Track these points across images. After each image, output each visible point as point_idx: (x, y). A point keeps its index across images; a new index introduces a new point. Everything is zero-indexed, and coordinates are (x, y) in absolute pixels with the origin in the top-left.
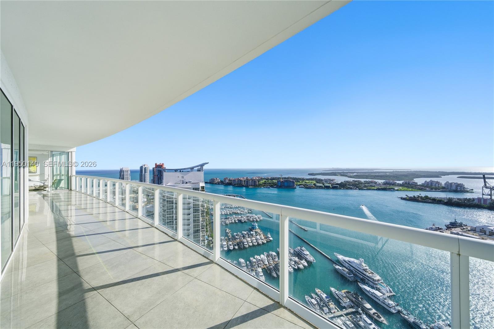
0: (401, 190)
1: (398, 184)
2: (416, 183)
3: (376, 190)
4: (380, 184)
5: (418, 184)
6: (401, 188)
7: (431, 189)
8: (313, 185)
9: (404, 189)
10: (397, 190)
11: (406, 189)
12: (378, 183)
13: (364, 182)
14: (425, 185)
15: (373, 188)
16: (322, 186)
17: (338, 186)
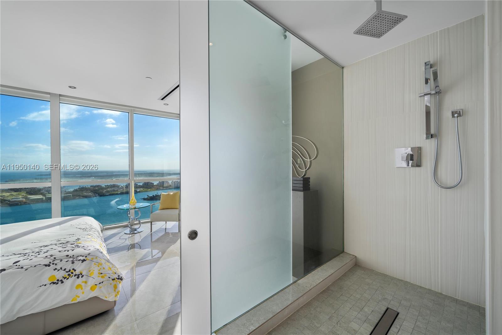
0: (142, 192)
1: (139, 185)
2: (153, 184)
3: (120, 194)
4: (122, 187)
5: (154, 184)
6: (142, 189)
7: (163, 188)
8: (21, 199)
9: (145, 190)
10: (139, 192)
11: (146, 190)
12: (120, 186)
13: (105, 187)
14: (159, 185)
15: (117, 192)
16: (42, 198)
17: (71, 195)
